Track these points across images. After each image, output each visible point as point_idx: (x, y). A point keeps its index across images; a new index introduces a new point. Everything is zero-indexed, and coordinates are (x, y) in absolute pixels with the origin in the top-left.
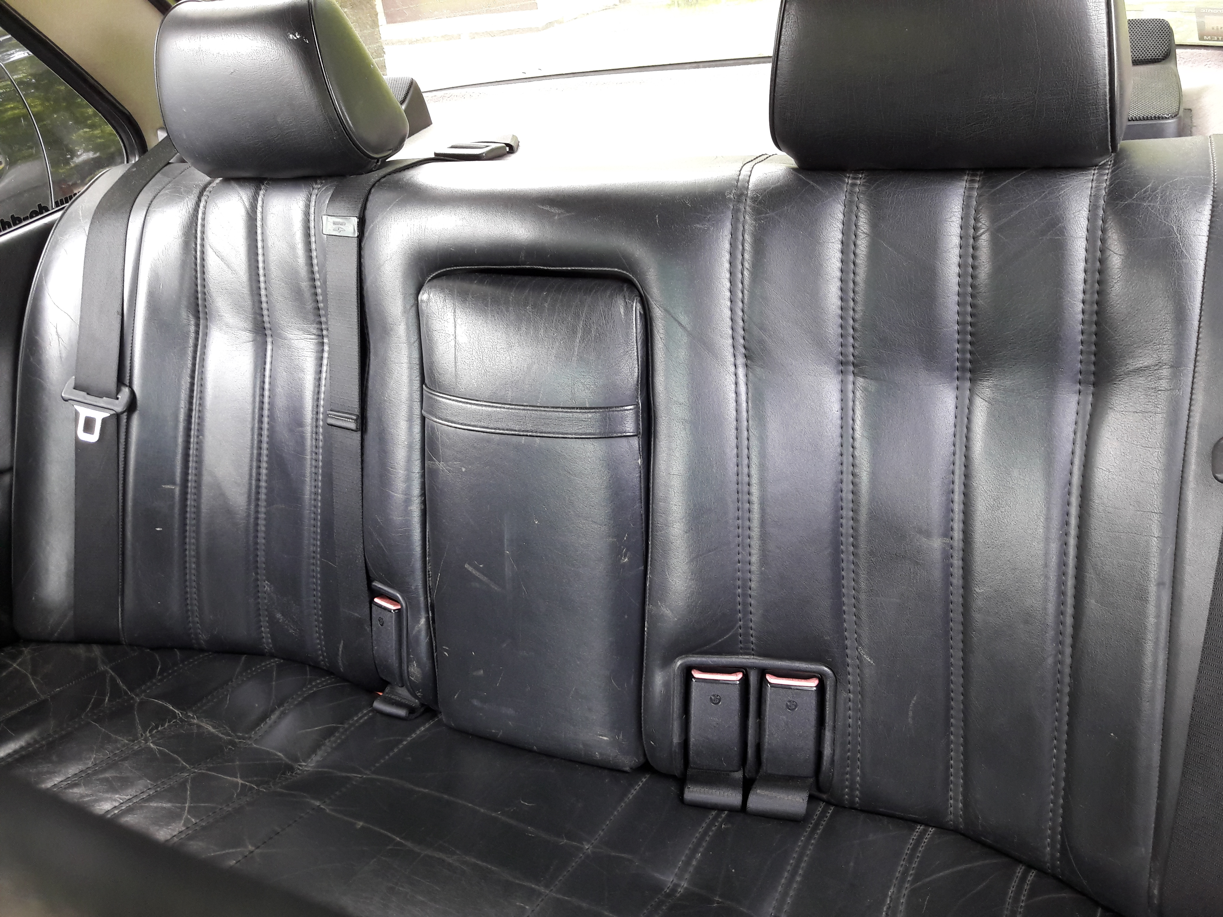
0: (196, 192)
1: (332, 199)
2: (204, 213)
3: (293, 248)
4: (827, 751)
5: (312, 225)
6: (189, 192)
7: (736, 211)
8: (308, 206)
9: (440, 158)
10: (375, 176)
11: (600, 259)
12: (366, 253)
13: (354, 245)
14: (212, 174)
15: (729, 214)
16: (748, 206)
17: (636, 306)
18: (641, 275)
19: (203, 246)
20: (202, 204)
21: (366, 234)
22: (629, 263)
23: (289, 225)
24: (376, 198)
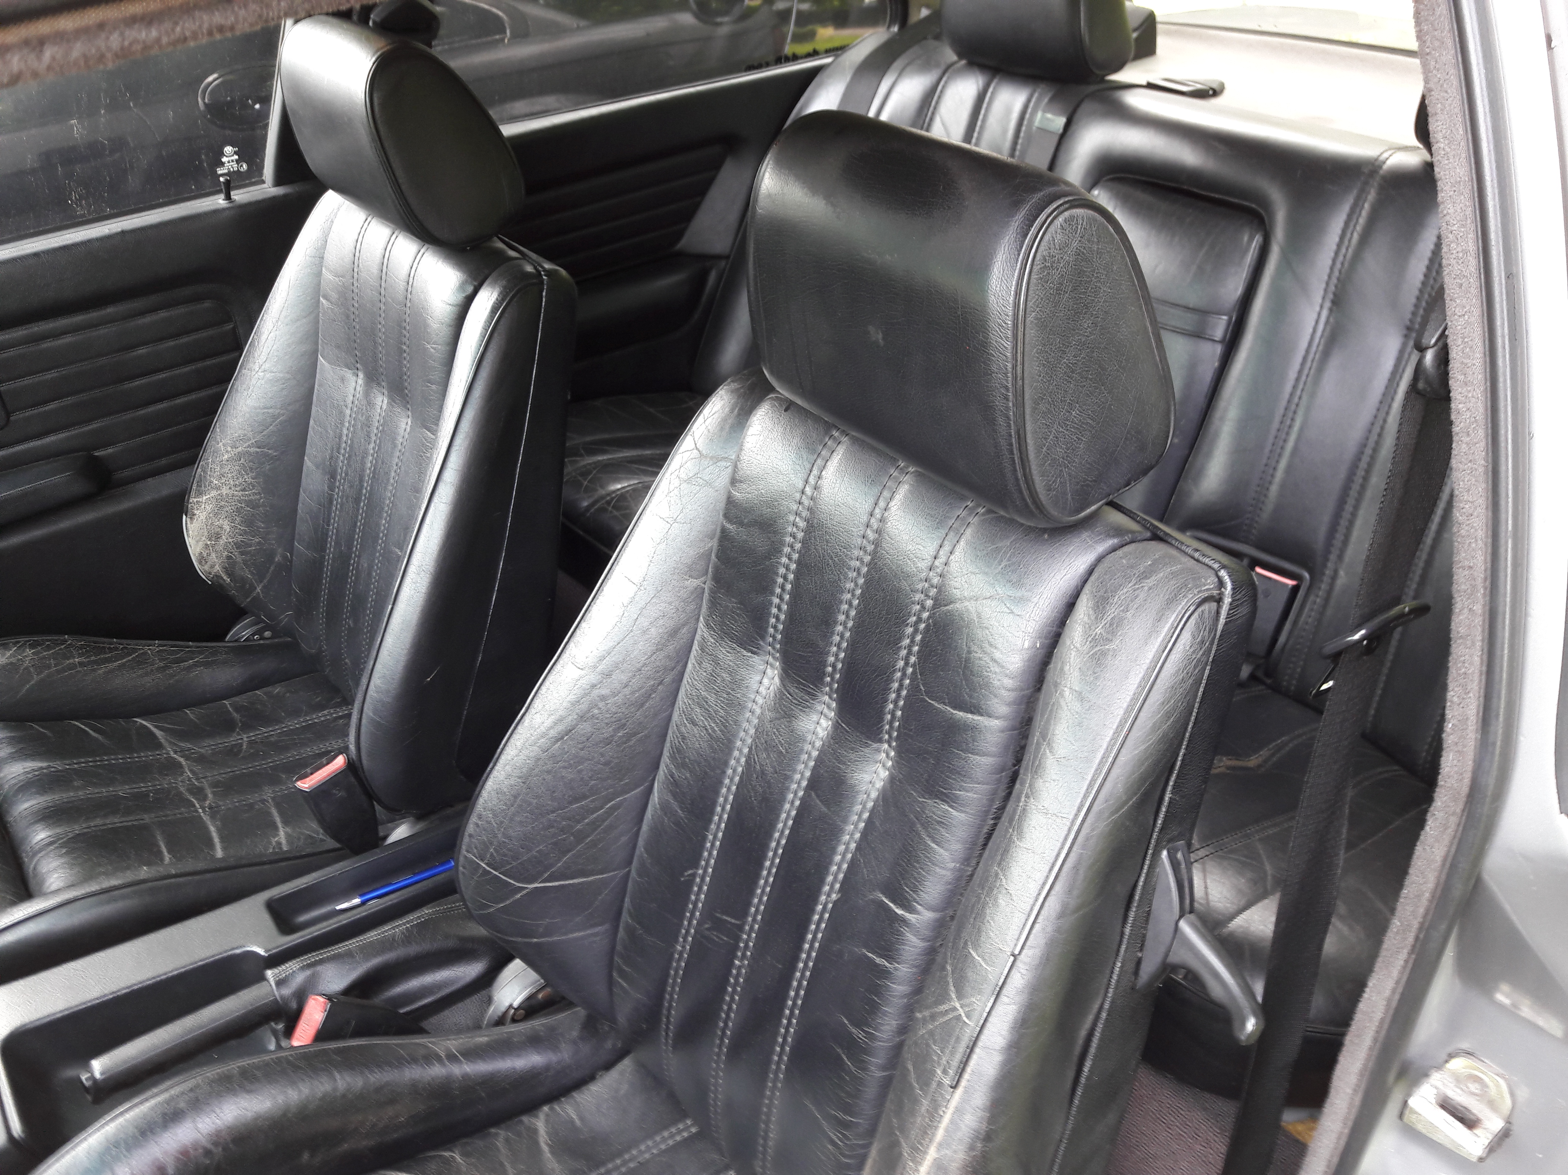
0: (943, 67)
1: (1051, 100)
2: (944, 87)
3: (1005, 131)
4: (1282, 639)
5: (1027, 116)
6: (937, 65)
7: (1366, 183)
8: (1028, 101)
9: (1151, 86)
10: (1092, 88)
11: (1244, 193)
12: (1063, 148)
13: (1055, 140)
14: (961, 56)
15: (1359, 184)
16: (1375, 183)
17: (1258, 240)
18: (1271, 215)
19: (933, 113)
20: (944, 79)
21: (1069, 133)
22: (1265, 203)
23: (1008, 111)
24: (1086, 106)
